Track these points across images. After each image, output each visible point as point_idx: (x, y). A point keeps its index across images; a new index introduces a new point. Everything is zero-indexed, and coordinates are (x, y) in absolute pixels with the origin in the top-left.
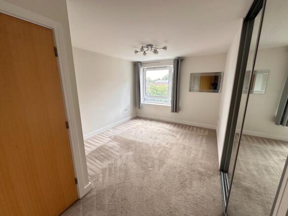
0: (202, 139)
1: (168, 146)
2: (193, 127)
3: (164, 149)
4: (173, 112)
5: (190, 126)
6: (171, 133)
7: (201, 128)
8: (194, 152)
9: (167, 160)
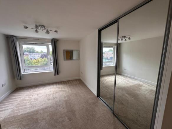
0: (79, 86)
1: (66, 99)
2: (70, 81)
3: (66, 102)
4: (56, 75)
5: (68, 81)
6: (60, 89)
7: (74, 80)
8: (81, 94)
9: (74, 108)
